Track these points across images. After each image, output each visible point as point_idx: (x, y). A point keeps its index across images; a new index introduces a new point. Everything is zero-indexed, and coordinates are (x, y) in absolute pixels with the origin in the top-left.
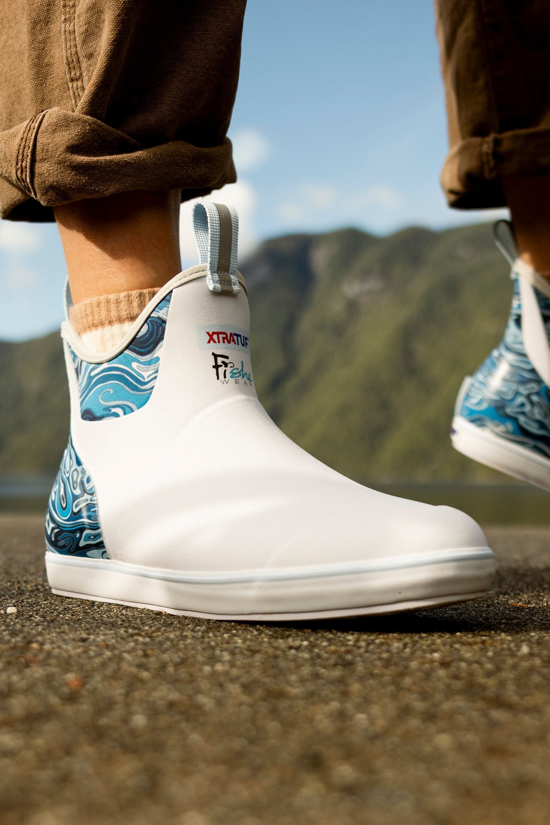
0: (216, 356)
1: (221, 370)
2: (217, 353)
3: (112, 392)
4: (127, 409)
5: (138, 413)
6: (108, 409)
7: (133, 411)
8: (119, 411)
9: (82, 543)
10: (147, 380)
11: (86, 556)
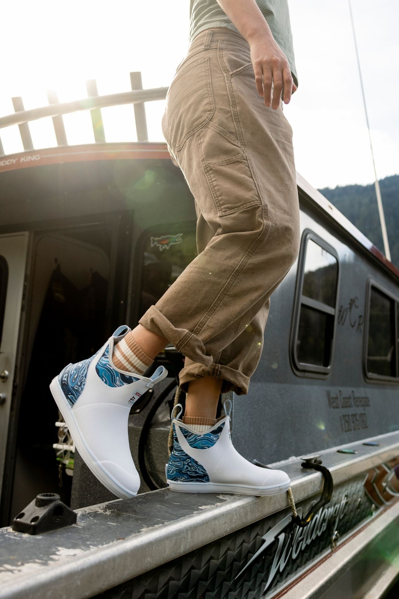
0: (133, 397)
1: (131, 400)
2: (134, 397)
3: (107, 375)
4: (106, 382)
5: (107, 386)
6: (103, 377)
7: (107, 384)
8: (104, 380)
9: (69, 396)
10: (117, 384)
11: (67, 399)
